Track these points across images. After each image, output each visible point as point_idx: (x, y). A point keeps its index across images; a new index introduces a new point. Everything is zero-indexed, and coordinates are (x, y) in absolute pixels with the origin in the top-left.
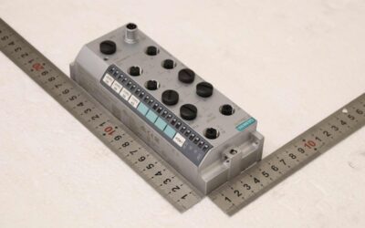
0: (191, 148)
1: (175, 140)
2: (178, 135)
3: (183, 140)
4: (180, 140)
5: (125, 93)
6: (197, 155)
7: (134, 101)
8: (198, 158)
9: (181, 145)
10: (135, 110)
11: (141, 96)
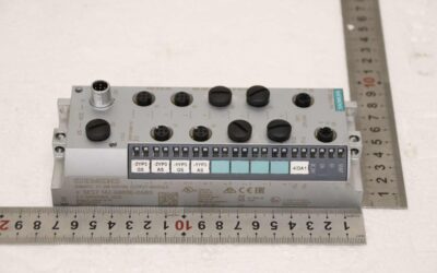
0: (322, 166)
1: (293, 172)
2: (294, 164)
3: (305, 164)
4: (300, 167)
5: (178, 166)
6: (336, 168)
7: (200, 166)
8: (341, 170)
9: (306, 172)
10: (210, 176)
11: (205, 155)
